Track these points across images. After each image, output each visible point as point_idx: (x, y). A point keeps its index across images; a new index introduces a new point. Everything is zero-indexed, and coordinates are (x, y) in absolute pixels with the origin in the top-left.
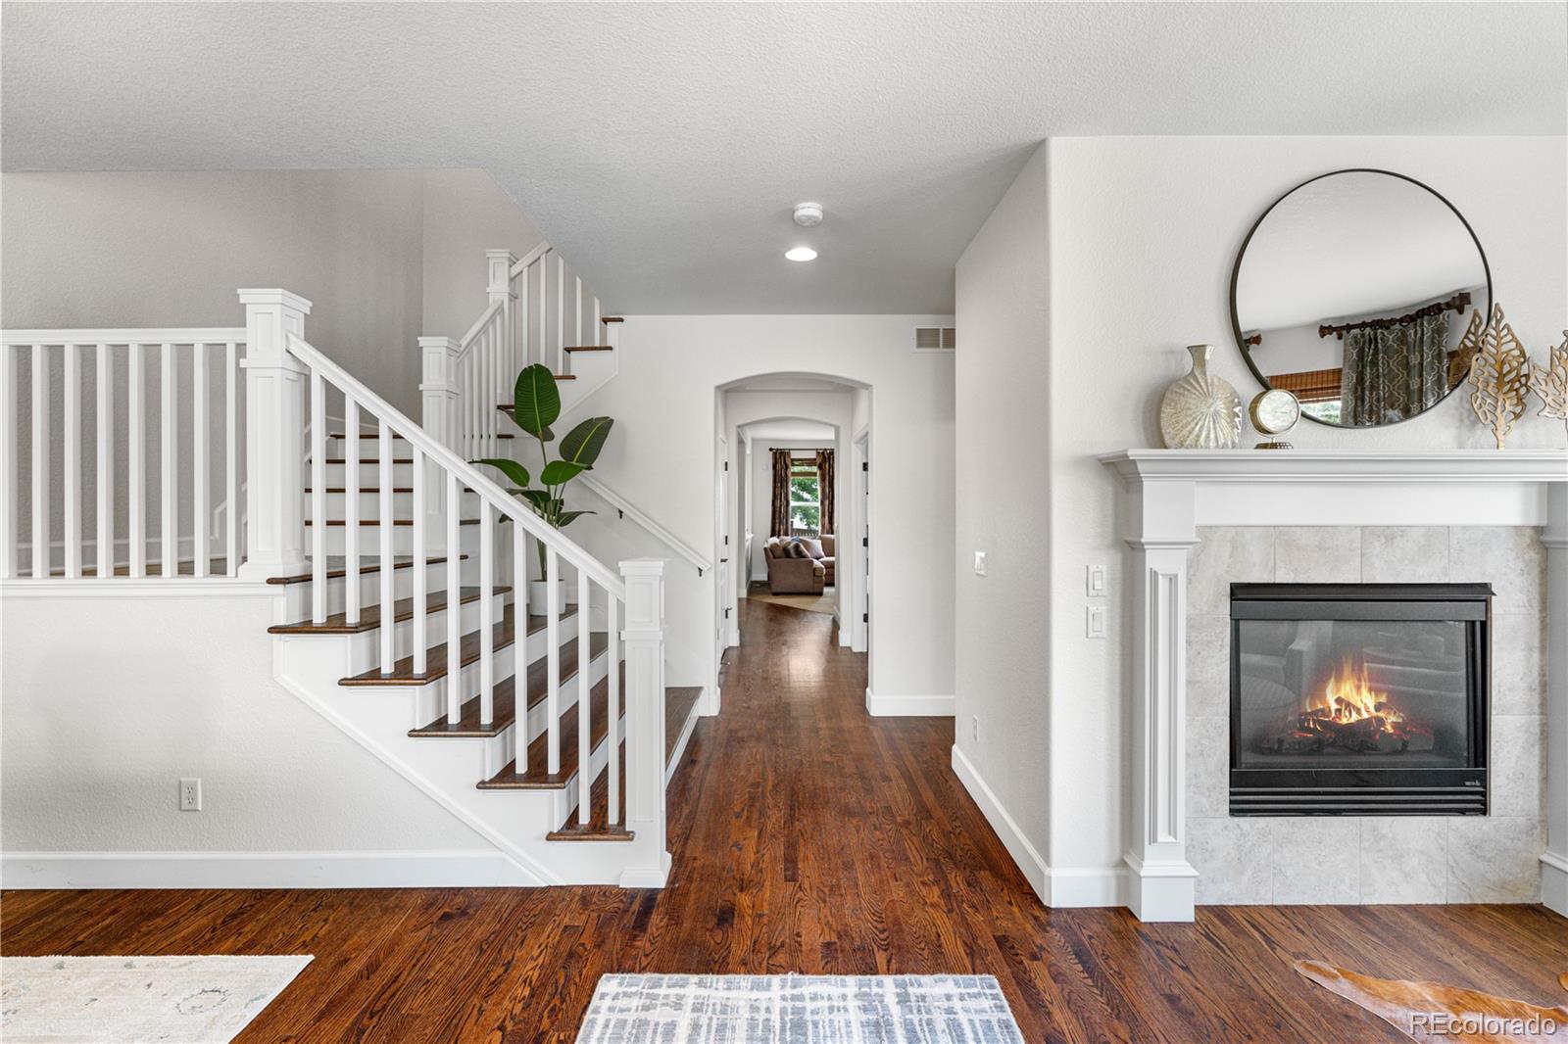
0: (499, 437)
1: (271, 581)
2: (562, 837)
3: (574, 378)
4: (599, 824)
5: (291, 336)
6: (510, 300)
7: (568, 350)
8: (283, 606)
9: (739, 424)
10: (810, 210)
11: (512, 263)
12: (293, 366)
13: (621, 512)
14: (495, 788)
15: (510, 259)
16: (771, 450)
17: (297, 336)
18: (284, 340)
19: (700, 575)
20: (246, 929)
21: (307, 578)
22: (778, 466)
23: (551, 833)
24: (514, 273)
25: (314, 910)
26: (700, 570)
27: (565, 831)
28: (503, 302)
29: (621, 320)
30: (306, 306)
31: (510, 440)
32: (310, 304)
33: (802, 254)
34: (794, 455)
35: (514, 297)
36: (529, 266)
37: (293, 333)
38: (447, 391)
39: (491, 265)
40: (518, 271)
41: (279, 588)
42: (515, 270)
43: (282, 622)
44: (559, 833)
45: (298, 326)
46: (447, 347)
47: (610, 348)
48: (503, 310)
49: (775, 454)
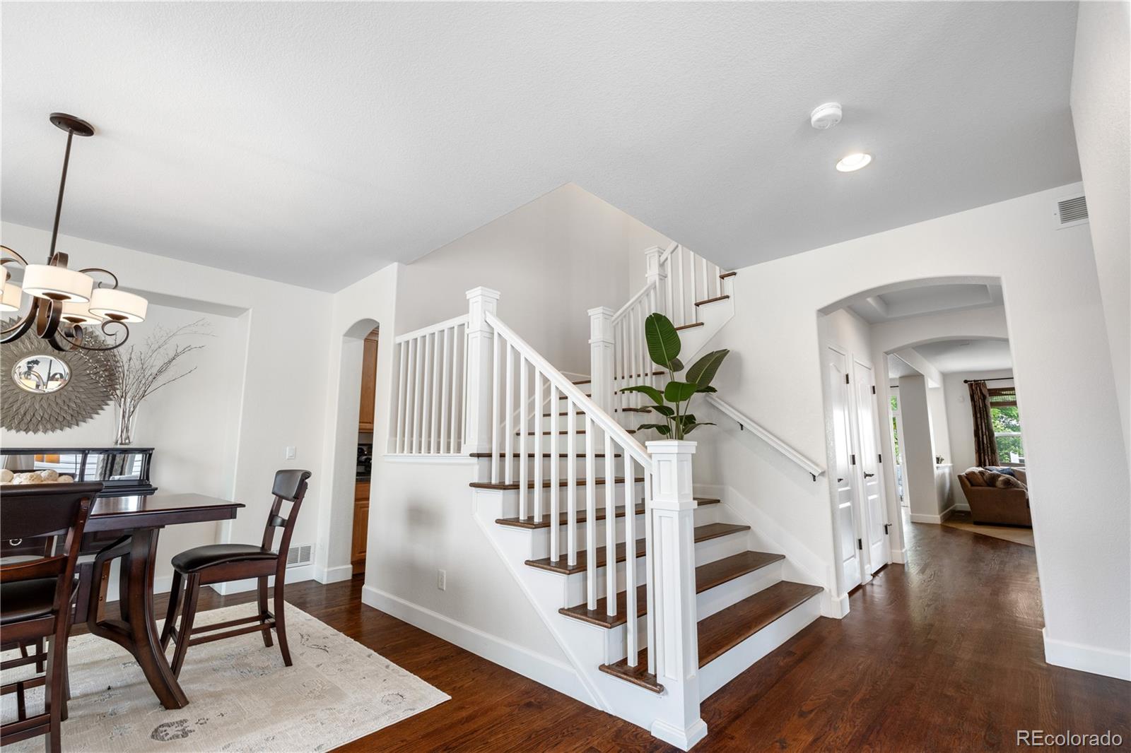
0: (655, 374)
1: (472, 455)
2: (609, 671)
3: (702, 324)
4: (641, 670)
5: (486, 312)
6: (661, 279)
7: (697, 305)
8: (475, 471)
9: (885, 351)
10: (826, 110)
11: (660, 254)
12: (487, 329)
13: (742, 426)
14: (569, 615)
15: (659, 252)
16: (966, 382)
17: (491, 313)
18: (483, 315)
19: (814, 480)
20: (440, 669)
21: (490, 455)
22: (976, 397)
23: (603, 665)
24: (662, 261)
25: (473, 671)
26: (814, 476)
27: (614, 667)
28: (655, 282)
29: (735, 274)
30: (497, 295)
31: (662, 375)
32: (499, 293)
33: (854, 161)
34: (991, 385)
35: (663, 277)
36: (672, 253)
37: (489, 311)
38: (604, 341)
39: (648, 258)
40: (665, 258)
41: (475, 460)
42: (662, 259)
43: (476, 481)
44: (609, 667)
45: (493, 306)
46: (603, 313)
47: (728, 297)
48: (655, 287)
49: (971, 386)
